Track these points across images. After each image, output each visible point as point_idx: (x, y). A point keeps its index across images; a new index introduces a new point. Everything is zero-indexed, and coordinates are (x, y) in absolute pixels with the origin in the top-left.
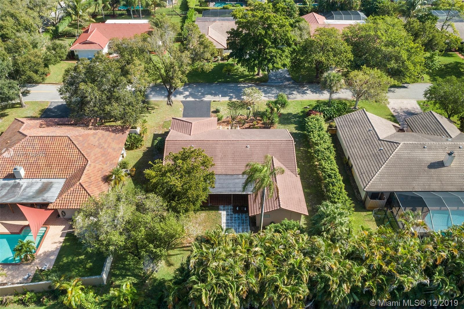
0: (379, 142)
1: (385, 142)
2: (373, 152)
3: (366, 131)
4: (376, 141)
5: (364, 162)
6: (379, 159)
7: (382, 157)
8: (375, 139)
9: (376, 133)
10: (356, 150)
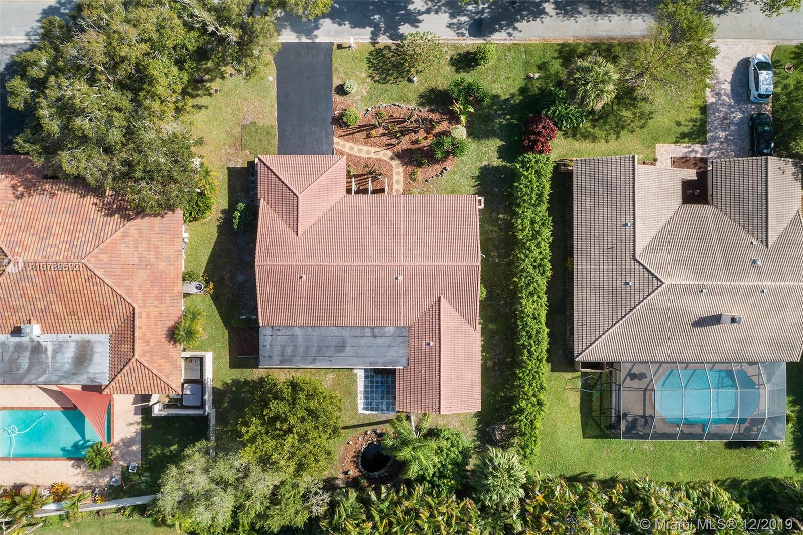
0: (633, 262)
1: (641, 268)
2: (615, 283)
3: (619, 224)
4: (628, 259)
5: (593, 299)
6: (619, 303)
7: (624, 302)
8: (628, 254)
9: (634, 237)
10: (588, 265)
